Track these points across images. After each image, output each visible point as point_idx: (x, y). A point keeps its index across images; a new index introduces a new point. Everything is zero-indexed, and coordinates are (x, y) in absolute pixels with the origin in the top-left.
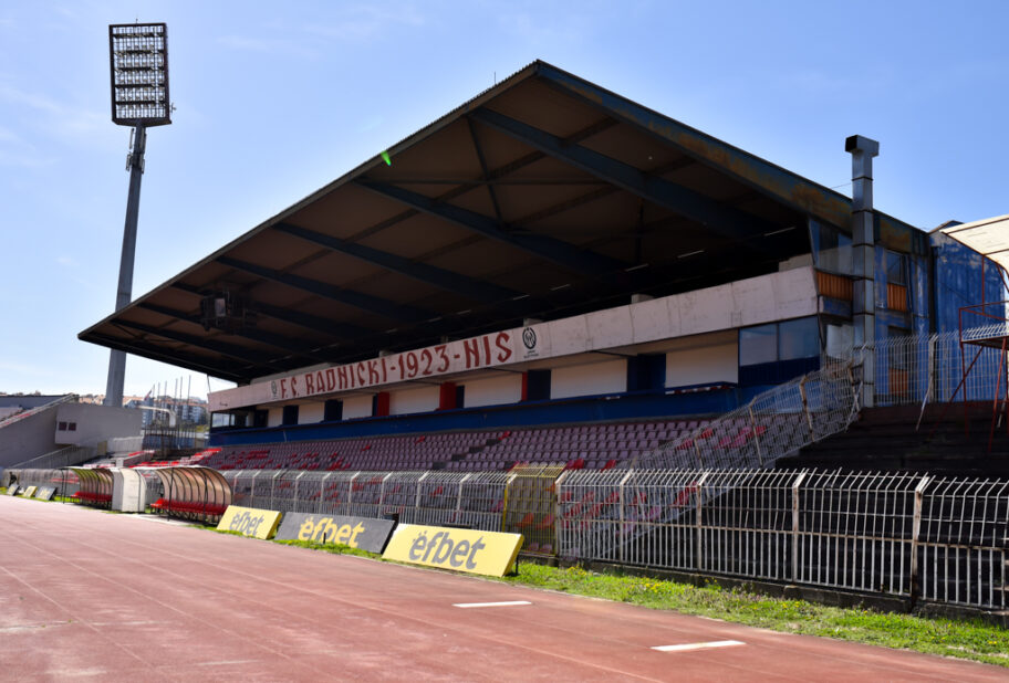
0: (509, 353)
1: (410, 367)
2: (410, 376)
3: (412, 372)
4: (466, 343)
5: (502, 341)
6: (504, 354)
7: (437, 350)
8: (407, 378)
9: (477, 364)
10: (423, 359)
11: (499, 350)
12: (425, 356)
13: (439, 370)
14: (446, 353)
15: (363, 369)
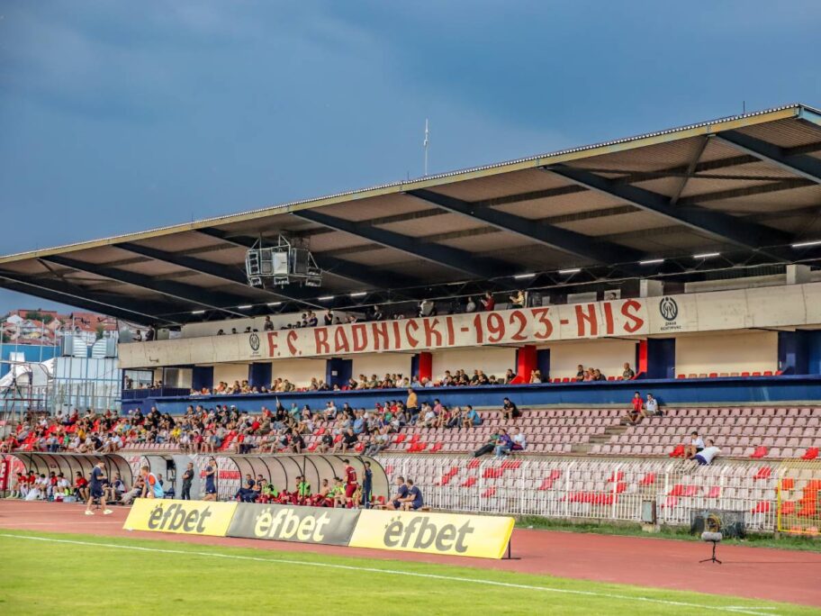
0: (640, 323)
1: (492, 330)
2: (491, 339)
3: (496, 336)
4: (579, 309)
5: (631, 309)
6: (633, 324)
7: (535, 313)
8: (486, 341)
9: (594, 331)
10: (512, 321)
11: (625, 319)
12: (515, 318)
13: (537, 335)
14: (547, 317)
15: (416, 327)
